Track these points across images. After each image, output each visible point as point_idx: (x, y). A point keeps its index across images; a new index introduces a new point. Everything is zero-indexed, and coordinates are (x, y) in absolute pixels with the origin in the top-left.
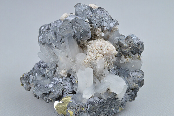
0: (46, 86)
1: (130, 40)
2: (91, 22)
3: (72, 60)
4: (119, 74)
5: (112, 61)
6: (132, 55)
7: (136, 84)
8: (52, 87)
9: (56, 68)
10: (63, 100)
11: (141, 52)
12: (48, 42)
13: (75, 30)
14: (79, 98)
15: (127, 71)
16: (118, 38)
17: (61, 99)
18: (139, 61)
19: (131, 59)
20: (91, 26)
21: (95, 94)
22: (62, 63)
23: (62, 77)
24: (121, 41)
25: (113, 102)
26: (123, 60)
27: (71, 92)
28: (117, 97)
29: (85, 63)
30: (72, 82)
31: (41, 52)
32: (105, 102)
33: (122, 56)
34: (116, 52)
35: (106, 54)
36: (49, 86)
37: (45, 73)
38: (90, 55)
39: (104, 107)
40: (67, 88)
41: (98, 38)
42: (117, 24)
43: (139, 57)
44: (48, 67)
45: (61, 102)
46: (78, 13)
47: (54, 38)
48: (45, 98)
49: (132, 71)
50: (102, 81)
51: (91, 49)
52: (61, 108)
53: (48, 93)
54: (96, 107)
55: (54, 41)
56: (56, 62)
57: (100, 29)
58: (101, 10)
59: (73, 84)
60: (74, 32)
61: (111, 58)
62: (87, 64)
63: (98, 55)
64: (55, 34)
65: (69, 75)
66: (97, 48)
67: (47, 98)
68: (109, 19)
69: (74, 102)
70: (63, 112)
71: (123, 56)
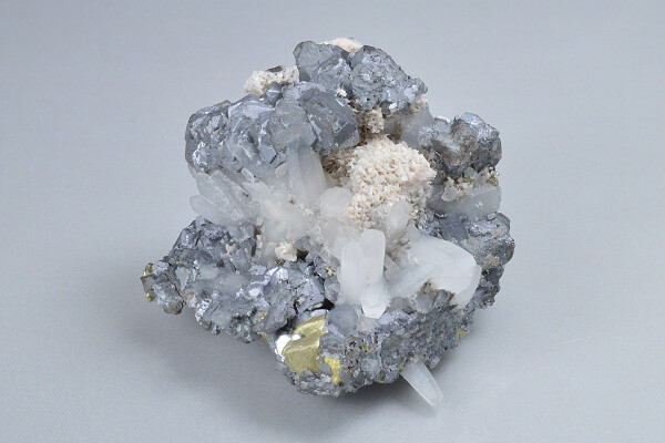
0: (238, 294)
1: (465, 133)
2: (351, 96)
3: (309, 211)
4: (440, 233)
5: (424, 201)
6: (474, 176)
7: (495, 255)
8: (259, 296)
9: (255, 237)
10: (300, 329)
11: (497, 161)
12: (229, 164)
13: (315, 127)
14: (347, 317)
15: (463, 221)
16: (429, 129)
17: (294, 329)
18: (494, 188)
19: (472, 186)
20: (352, 104)
21: (393, 300)
22: (277, 223)
23: (280, 263)
24: (440, 138)
25: (444, 317)
26: (452, 191)
27: (320, 305)
28: (453, 302)
29: (352, 216)
30: (315, 274)
31: (198, 193)
32: (423, 320)
33: (446, 180)
34: (432, 173)
35: (408, 184)
36: (248, 294)
37: (222, 255)
38: (365, 190)
39: (420, 334)
40: (306, 293)
41: (372, 137)
42: (422, 90)
43: (492, 177)
44: (230, 238)
45: (296, 337)
46: (309, 71)
47: (251, 152)
48: (239, 329)
49: (477, 219)
50: (403, 263)
51: (364, 173)
52: (304, 354)
53: (248, 314)
54: (400, 338)
55: (249, 163)
56: (251, 219)
57: (378, 113)
58: (373, 54)
59: (322, 281)
60: (315, 132)
61: (421, 191)
62: (358, 218)
63: (388, 189)
64: (252, 140)
65: (302, 256)
66: (382, 170)
67: (247, 328)
68: (400, 77)
69: (336, 332)
70: (309, 365)
71: (451, 181)
